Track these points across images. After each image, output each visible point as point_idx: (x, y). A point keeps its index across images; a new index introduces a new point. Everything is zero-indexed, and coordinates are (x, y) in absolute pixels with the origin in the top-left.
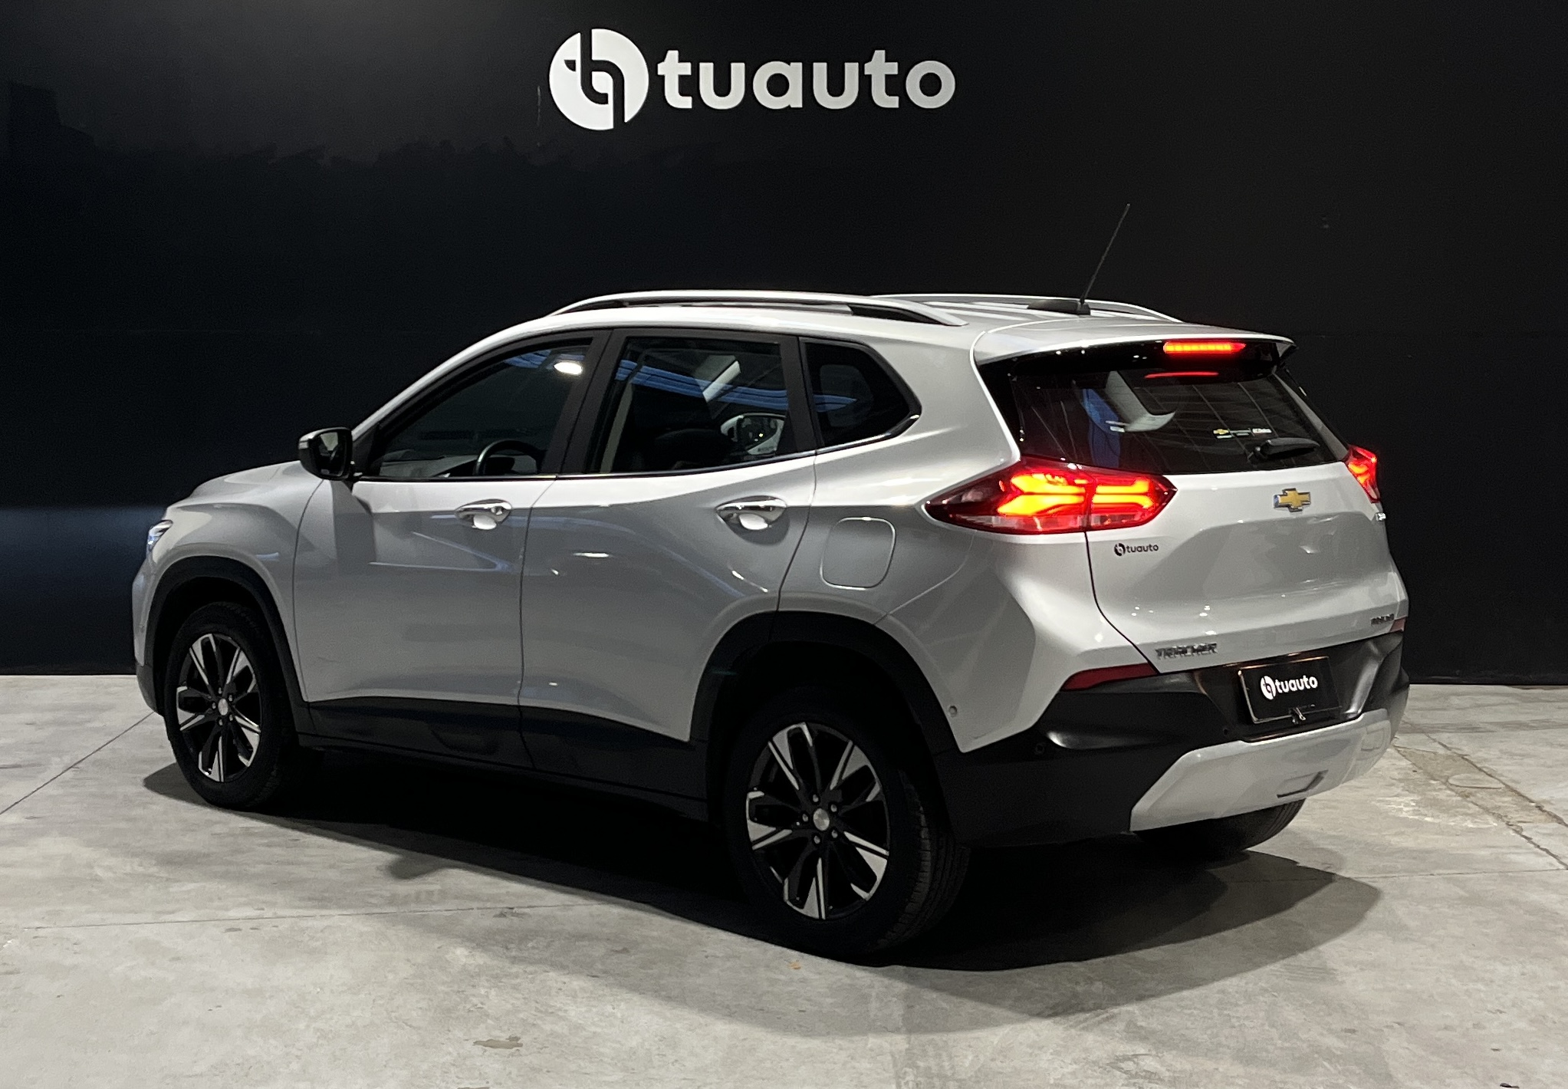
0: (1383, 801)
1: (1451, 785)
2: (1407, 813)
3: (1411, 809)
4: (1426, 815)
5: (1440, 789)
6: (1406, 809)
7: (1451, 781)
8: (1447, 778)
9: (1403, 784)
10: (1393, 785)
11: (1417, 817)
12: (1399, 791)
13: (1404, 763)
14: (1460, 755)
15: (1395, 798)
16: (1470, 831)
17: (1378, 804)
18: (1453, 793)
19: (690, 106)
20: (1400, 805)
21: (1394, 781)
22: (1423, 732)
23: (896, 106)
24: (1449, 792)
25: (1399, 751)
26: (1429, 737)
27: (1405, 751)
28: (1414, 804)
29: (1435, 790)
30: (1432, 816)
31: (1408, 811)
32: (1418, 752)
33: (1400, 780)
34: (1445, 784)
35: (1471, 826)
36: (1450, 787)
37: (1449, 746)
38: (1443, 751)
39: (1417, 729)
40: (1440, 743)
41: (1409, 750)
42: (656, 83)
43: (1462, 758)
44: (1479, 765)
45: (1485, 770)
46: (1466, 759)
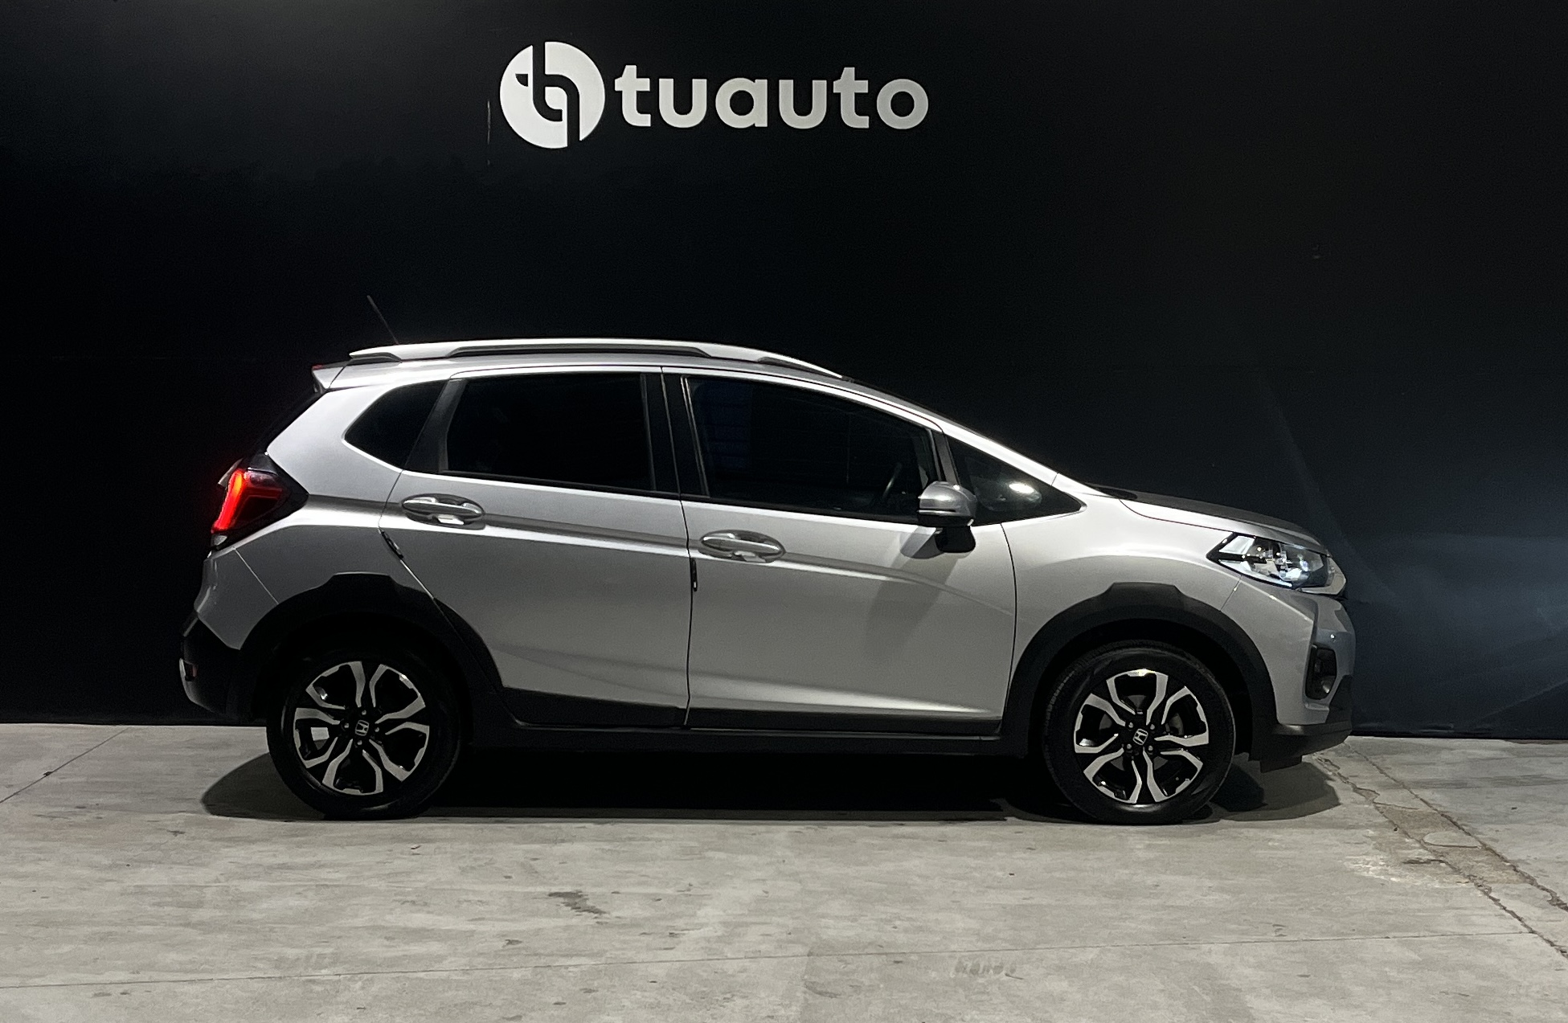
0: (1351, 859)
1: (1426, 843)
2: (1372, 872)
3: (1380, 868)
4: (1392, 875)
5: (1415, 848)
6: (1373, 868)
7: (1426, 839)
8: (1424, 835)
9: (1374, 842)
10: (1364, 842)
11: (1382, 877)
12: (1370, 848)
13: (1382, 820)
14: (1439, 812)
15: (1364, 857)
16: (1438, 891)
17: (1345, 863)
18: (1426, 851)
19: (649, 125)
20: (1367, 864)
21: (1365, 839)
22: (1405, 787)
23: (867, 126)
24: (1421, 850)
25: (1377, 808)
26: (1411, 793)
27: (1385, 808)
28: (1382, 863)
29: (1407, 848)
30: (1400, 876)
31: (1372, 871)
32: (1397, 808)
33: (1372, 838)
34: (1419, 842)
35: (1437, 886)
36: (1424, 845)
37: (1432, 802)
38: (1423, 808)
39: (1400, 785)
40: (1421, 800)
41: (1388, 807)
42: (614, 100)
43: (1442, 815)
44: (1459, 823)
45: (1464, 827)
46: (1446, 817)
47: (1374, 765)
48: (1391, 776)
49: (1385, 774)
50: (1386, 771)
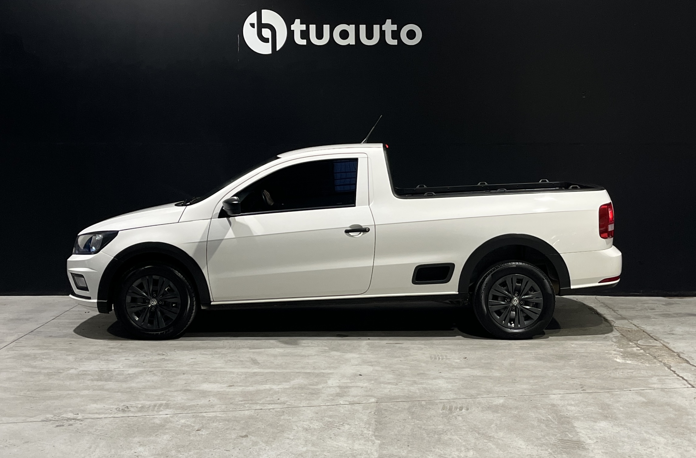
0: (608, 353)
4: (627, 360)
7: (639, 343)
8: (637, 341)
9: (617, 344)
10: (612, 345)
12: (615, 348)
13: (618, 334)
14: (642, 330)
15: (614, 351)
16: (648, 367)
18: (640, 349)
24: (637, 348)
25: (615, 329)
26: (628, 321)
29: (631, 347)
30: (630, 360)
32: (624, 329)
33: (616, 342)
34: (636, 344)
35: (648, 365)
36: (638, 345)
37: (638, 326)
38: (635, 328)
39: (623, 318)
40: (634, 324)
41: (620, 328)
42: (291, 33)
43: (644, 331)
44: (651, 335)
45: (654, 337)
46: (645, 332)
47: (611, 309)
48: (619, 313)
49: (616, 313)
50: (617, 312)
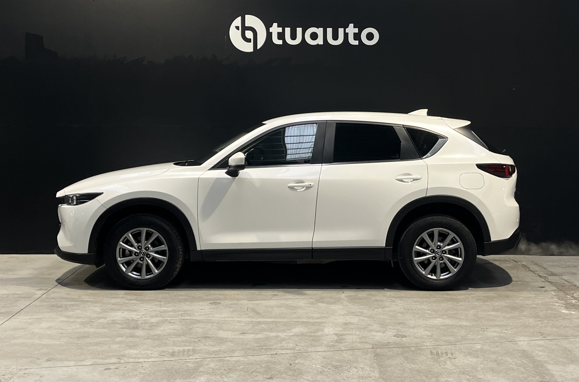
42: (269, 35)
